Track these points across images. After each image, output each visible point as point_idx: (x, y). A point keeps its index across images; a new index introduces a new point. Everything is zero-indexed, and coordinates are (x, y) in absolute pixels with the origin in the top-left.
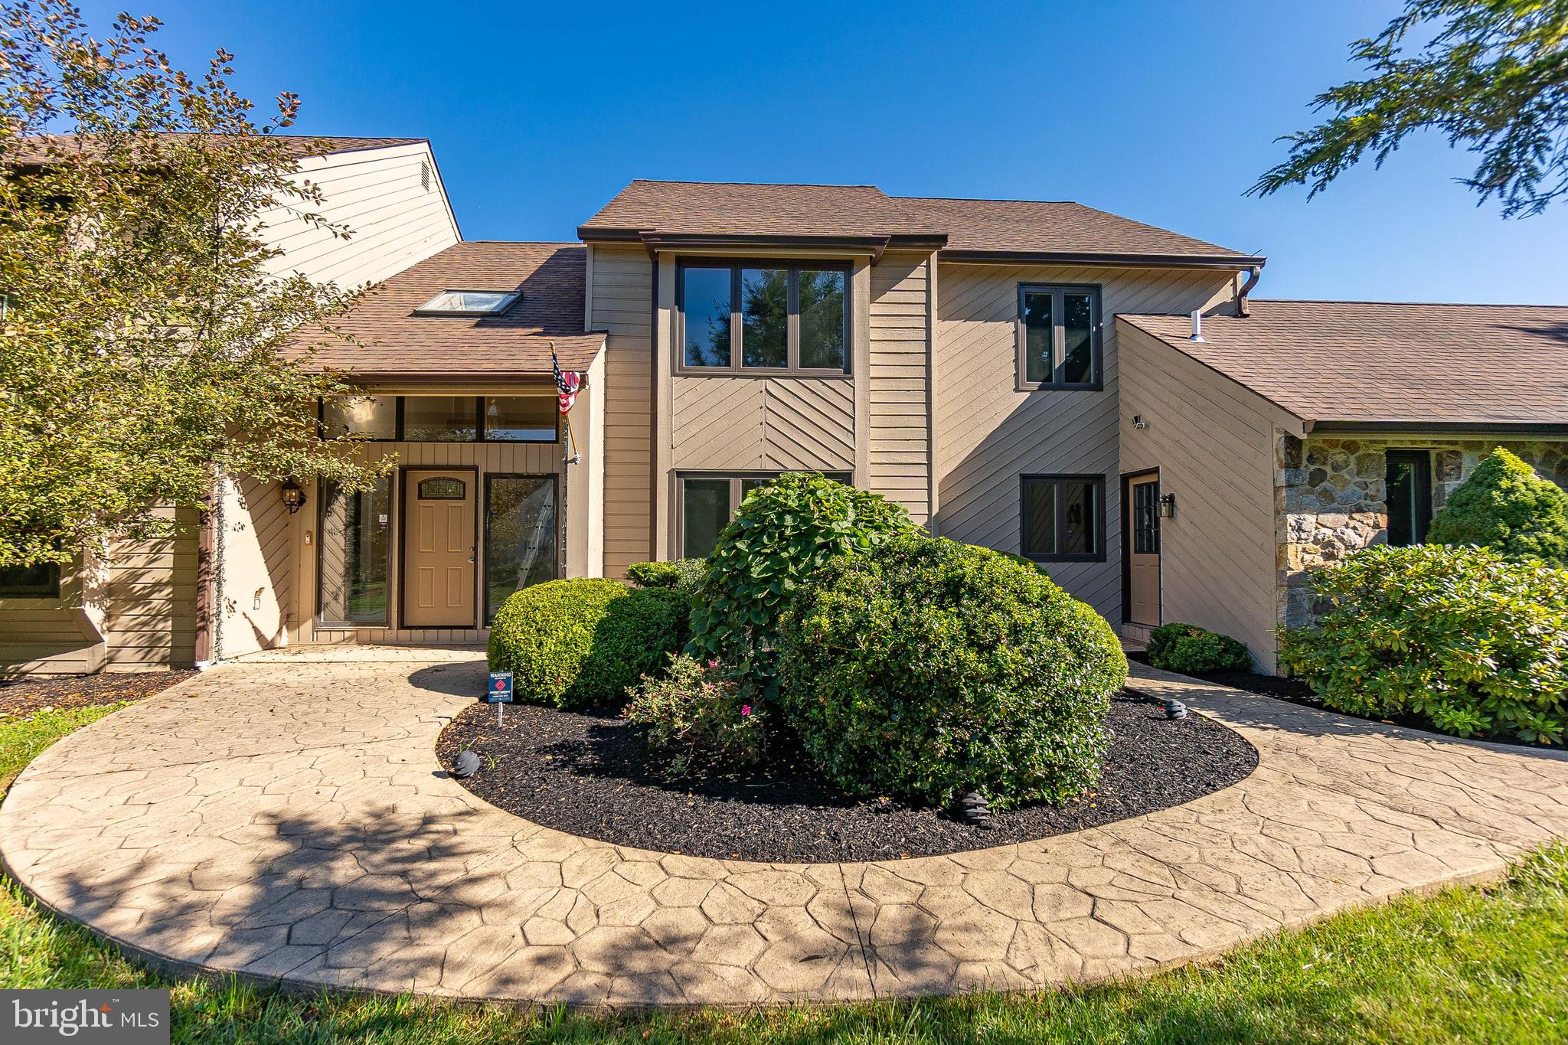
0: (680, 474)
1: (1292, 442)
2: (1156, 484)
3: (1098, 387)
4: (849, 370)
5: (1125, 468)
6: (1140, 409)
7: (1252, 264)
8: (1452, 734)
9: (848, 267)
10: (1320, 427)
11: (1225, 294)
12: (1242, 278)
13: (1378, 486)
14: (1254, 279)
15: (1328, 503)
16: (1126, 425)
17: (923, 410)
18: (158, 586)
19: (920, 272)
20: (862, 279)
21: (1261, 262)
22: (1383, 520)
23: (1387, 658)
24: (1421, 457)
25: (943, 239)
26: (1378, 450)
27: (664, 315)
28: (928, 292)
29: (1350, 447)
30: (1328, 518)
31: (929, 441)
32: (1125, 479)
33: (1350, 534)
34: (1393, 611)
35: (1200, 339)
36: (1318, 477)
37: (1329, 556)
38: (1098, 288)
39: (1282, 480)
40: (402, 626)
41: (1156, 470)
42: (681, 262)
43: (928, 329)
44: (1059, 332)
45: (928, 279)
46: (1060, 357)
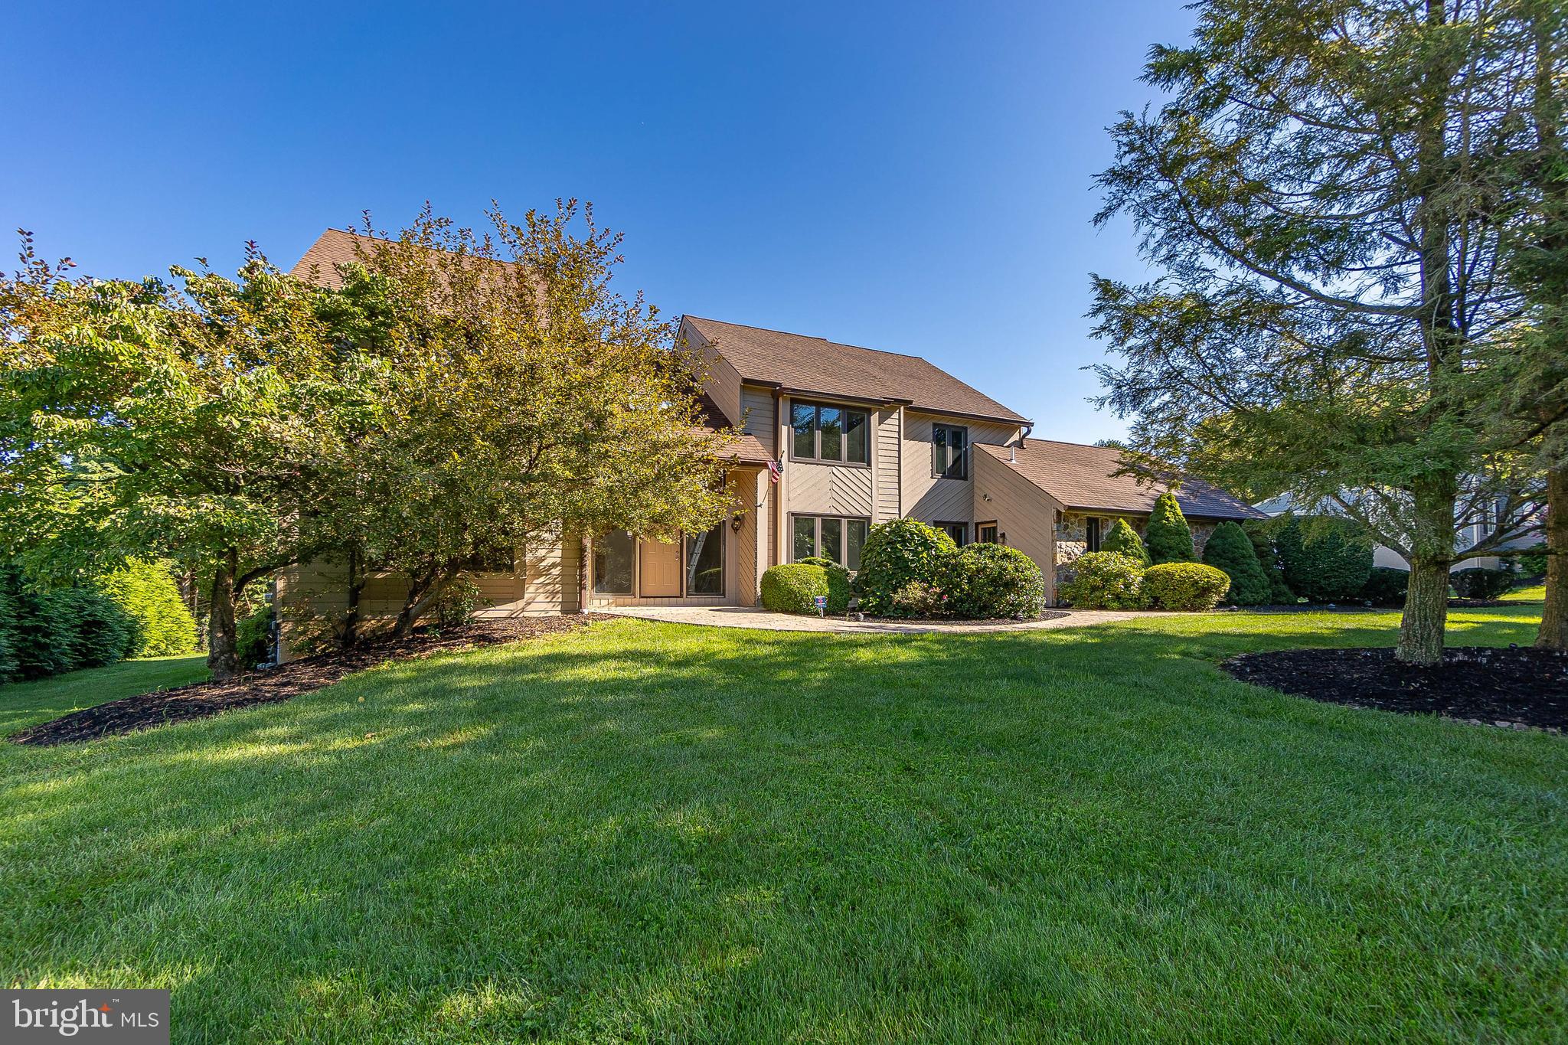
0: (793, 514)
1: (1059, 513)
2: (995, 529)
3: (965, 478)
4: (869, 464)
5: (977, 519)
6: (987, 492)
7: (1029, 425)
8: (1113, 610)
9: (869, 412)
10: (1070, 508)
11: (1016, 437)
12: (1024, 430)
13: (1085, 532)
14: (1029, 432)
15: (1069, 538)
16: (978, 499)
17: (897, 486)
18: (554, 565)
19: (895, 415)
20: (875, 418)
21: (1032, 424)
22: (1086, 545)
23: (1094, 589)
24: (1096, 520)
25: (911, 402)
26: (1084, 517)
27: (784, 430)
28: (899, 426)
29: (1076, 516)
30: (1069, 543)
31: (900, 502)
32: (977, 525)
33: (1076, 550)
34: (1096, 574)
35: (1014, 462)
36: (1066, 527)
37: (1069, 559)
38: (966, 428)
39: (1055, 528)
40: (641, 597)
41: (996, 521)
42: (794, 401)
43: (899, 445)
44: (949, 449)
45: (899, 419)
46: (949, 463)
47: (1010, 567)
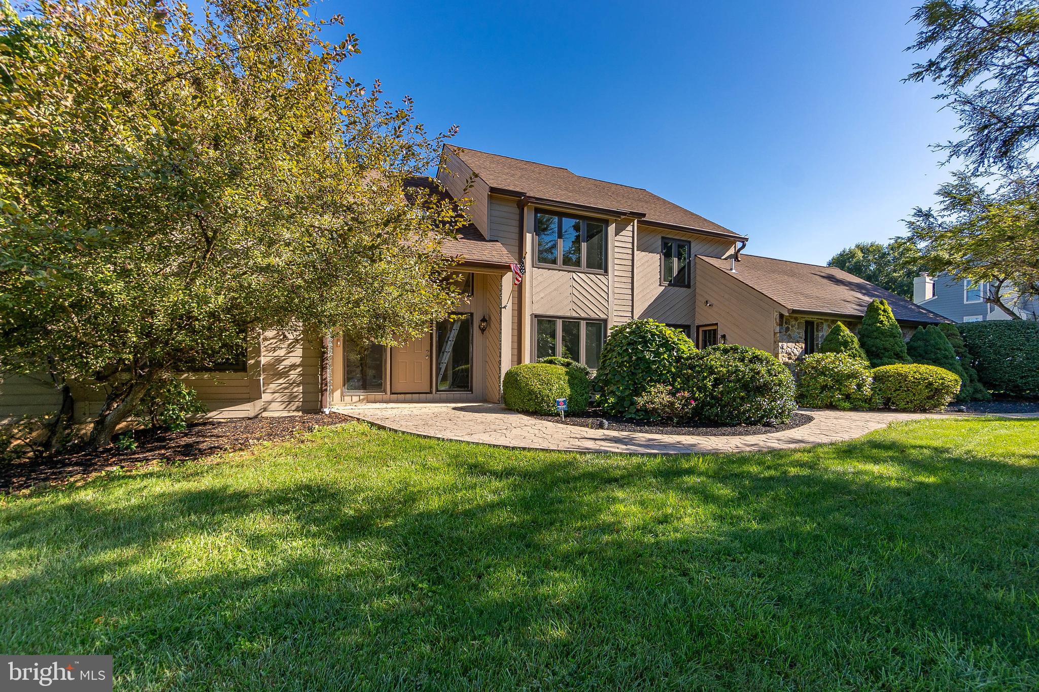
0: (536, 316)
1: (781, 316)
2: (715, 331)
3: (688, 286)
4: (606, 271)
5: (698, 323)
6: (708, 298)
7: (744, 240)
8: (844, 409)
9: (607, 223)
10: (794, 311)
11: (732, 251)
12: (739, 245)
13: (803, 334)
14: (744, 246)
15: (790, 339)
16: (700, 304)
17: (630, 292)
18: (293, 367)
19: (630, 228)
20: (612, 229)
21: (747, 239)
22: (804, 346)
23: (824, 388)
24: (812, 323)
25: (644, 215)
26: (803, 321)
27: (528, 237)
28: (633, 237)
29: (796, 319)
30: (790, 344)
31: (633, 306)
32: (698, 327)
33: (795, 351)
34: (823, 373)
35: (734, 271)
36: (787, 329)
37: (790, 358)
38: (690, 242)
39: (778, 329)
41: (717, 324)
42: (537, 210)
43: (633, 254)
44: (676, 260)
45: (633, 232)
46: (675, 273)
47: (763, 370)
